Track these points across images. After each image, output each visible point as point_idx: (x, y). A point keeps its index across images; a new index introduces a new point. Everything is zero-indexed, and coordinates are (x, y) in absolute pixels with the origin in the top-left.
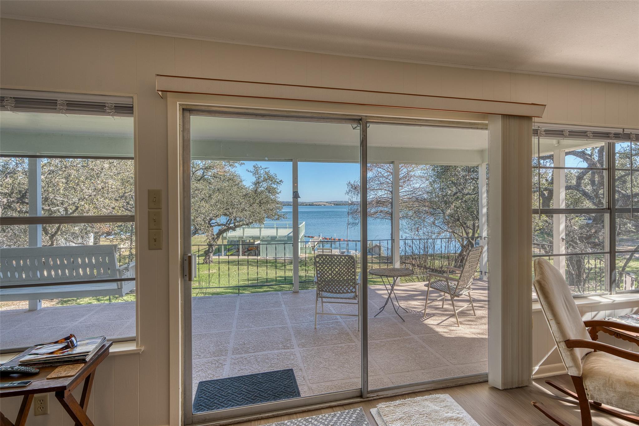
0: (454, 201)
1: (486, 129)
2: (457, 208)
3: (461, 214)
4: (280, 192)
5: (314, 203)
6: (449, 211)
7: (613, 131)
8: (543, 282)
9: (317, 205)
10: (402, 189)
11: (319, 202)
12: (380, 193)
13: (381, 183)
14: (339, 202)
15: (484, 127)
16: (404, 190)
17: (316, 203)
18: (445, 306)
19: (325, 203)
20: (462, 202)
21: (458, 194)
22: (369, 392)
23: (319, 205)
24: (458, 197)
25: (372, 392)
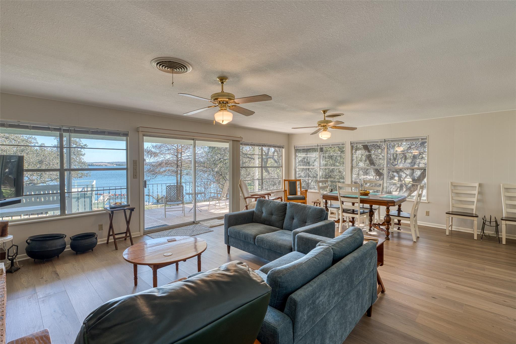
0: (219, 163)
1: (228, 143)
2: (221, 167)
3: (223, 171)
4: (84, 154)
5: (94, 164)
6: (216, 170)
7: (262, 144)
8: (241, 185)
9: (97, 166)
10: (185, 154)
11: (99, 163)
12: (168, 157)
13: (168, 149)
14: (121, 162)
15: (228, 142)
16: (185, 155)
17: (96, 164)
18: (216, 207)
19: (107, 164)
20: (223, 164)
21: (221, 159)
22: (196, 221)
23: (99, 166)
24: (221, 161)
25: (197, 221)
